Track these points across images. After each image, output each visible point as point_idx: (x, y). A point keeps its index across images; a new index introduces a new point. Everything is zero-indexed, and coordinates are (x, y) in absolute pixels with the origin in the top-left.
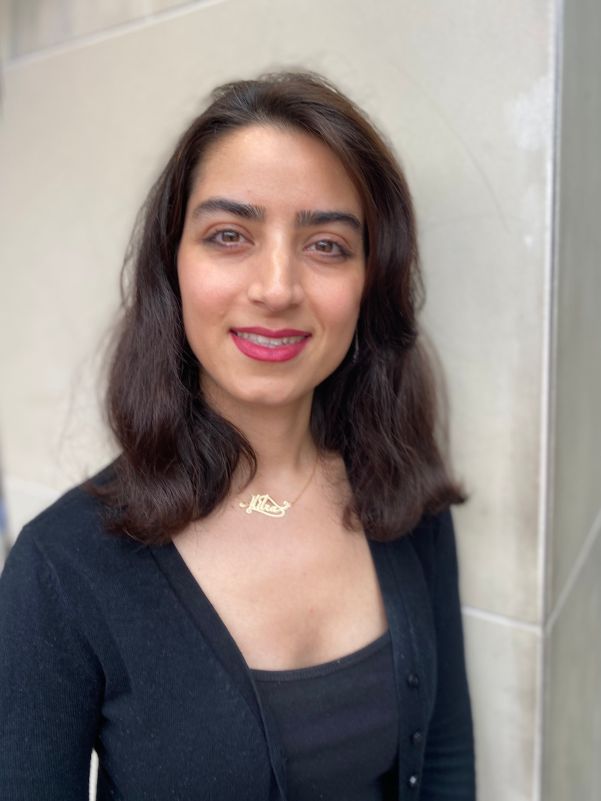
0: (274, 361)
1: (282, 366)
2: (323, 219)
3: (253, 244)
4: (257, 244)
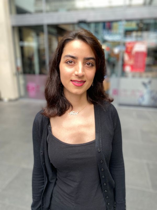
2: (88, 59)
3: (75, 64)
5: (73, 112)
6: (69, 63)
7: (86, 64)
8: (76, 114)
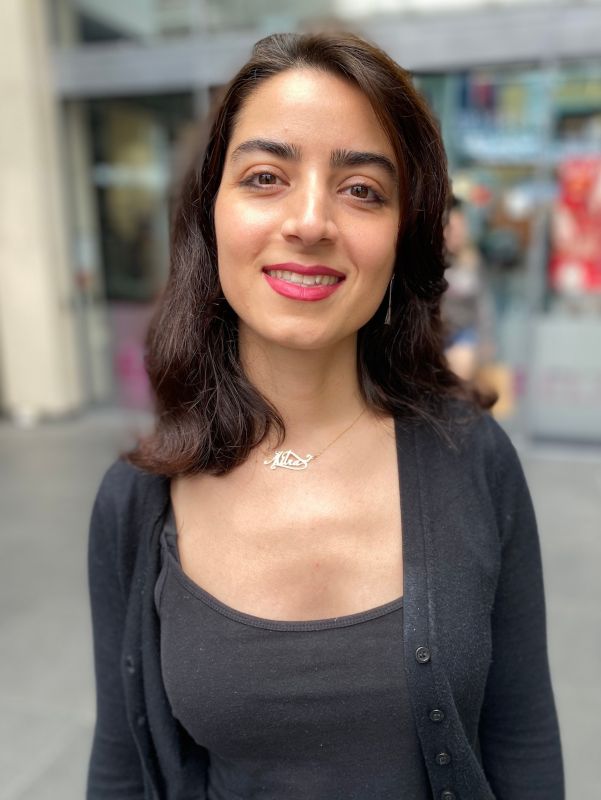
1: (313, 306)
5: (289, 452)
6: (257, 182)
7: (349, 192)
8: (304, 462)
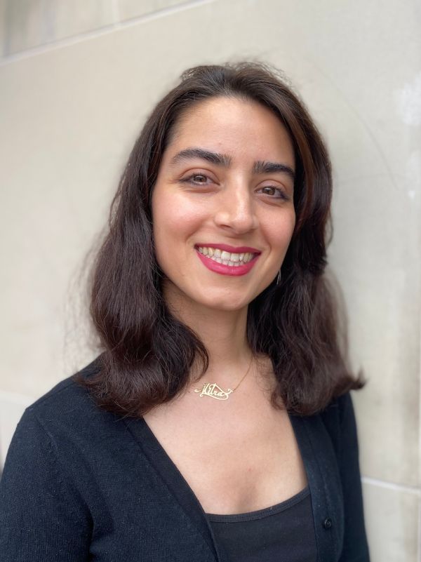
0: (232, 275)
3: (219, 184)
4: (222, 185)
